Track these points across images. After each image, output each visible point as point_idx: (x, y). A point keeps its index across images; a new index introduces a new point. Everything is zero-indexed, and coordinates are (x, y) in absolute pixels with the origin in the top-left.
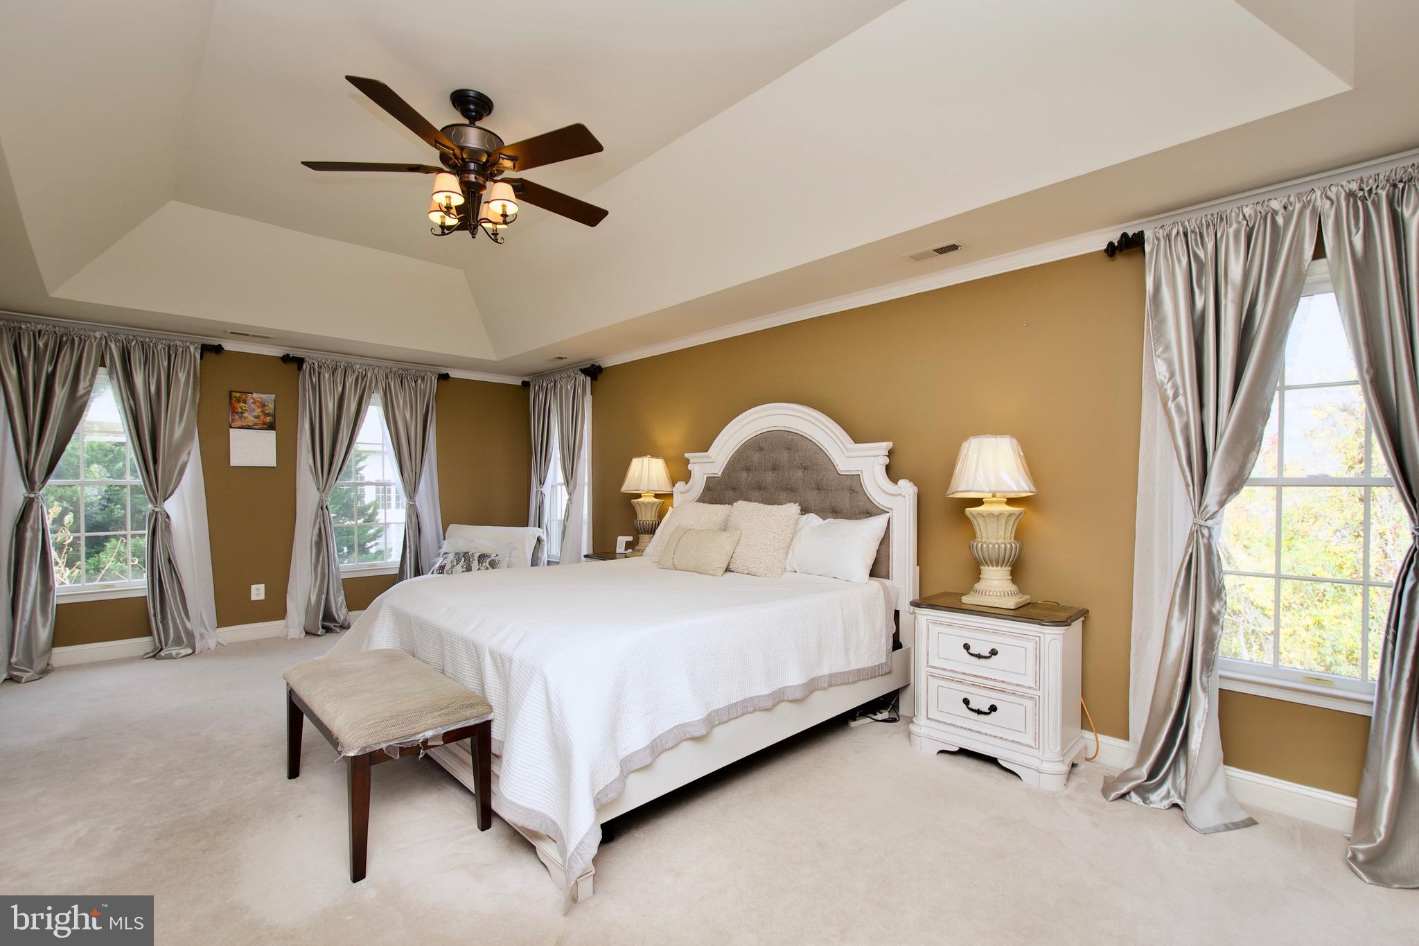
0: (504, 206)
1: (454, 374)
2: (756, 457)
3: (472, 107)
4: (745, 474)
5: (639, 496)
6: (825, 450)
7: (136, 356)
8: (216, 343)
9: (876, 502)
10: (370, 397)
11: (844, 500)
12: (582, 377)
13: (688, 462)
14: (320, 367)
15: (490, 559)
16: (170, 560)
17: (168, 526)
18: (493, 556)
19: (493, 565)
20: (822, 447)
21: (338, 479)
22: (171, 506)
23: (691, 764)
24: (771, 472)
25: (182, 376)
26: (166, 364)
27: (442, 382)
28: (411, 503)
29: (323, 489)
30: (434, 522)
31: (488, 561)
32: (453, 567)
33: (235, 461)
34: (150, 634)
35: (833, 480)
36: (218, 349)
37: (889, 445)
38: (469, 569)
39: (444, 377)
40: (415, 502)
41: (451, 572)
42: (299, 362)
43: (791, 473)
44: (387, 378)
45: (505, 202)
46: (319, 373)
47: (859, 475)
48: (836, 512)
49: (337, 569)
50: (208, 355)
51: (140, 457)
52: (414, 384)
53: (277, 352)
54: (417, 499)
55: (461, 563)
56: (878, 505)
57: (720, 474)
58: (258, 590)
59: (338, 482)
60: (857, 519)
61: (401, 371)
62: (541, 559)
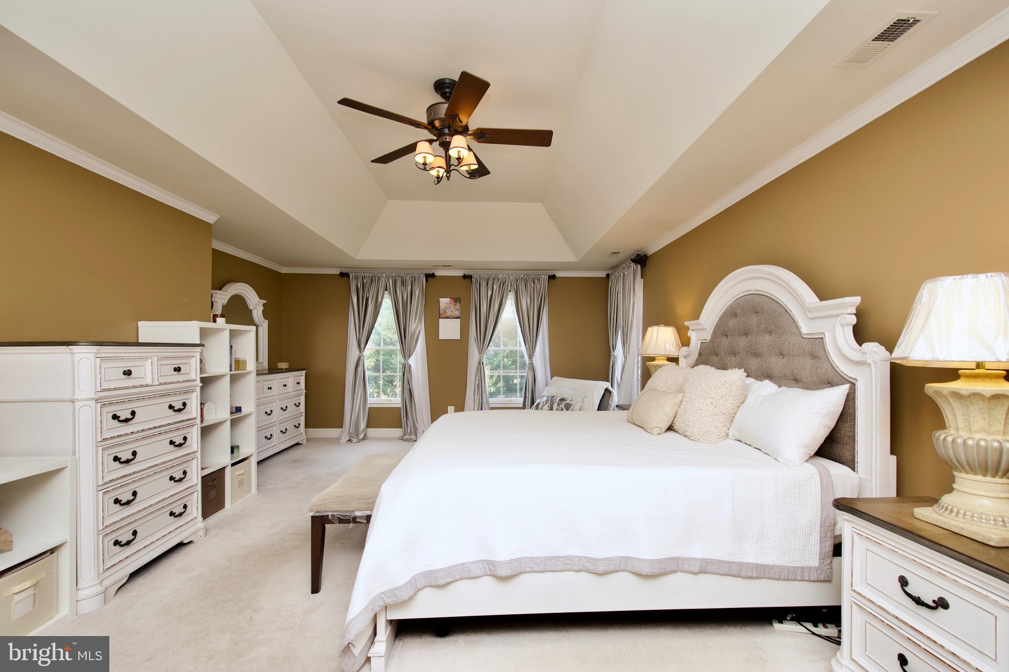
0: (459, 152)
1: (559, 274)
2: (732, 323)
3: (448, 90)
4: (724, 339)
5: (653, 359)
6: (789, 311)
7: (399, 284)
8: (432, 273)
9: (840, 370)
10: (507, 295)
11: (805, 366)
12: (633, 265)
13: (688, 328)
14: (480, 279)
15: (566, 402)
16: (410, 390)
17: (410, 371)
18: (568, 400)
19: (568, 407)
20: (787, 309)
21: (489, 346)
22: (412, 361)
23: (498, 599)
24: (745, 337)
25: (417, 293)
26: (410, 287)
27: (551, 281)
28: (531, 362)
29: (480, 353)
30: (544, 375)
31: (564, 403)
32: (544, 405)
33: (441, 337)
34: (401, 427)
35: (794, 344)
36: (433, 276)
37: (857, 300)
38: (551, 409)
39: (552, 277)
40: (532, 361)
41: (542, 409)
42: (470, 277)
43: (759, 338)
44: (517, 281)
45: (459, 149)
46: (480, 283)
47: (822, 338)
48: (795, 380)
49: (487, 401)
50: (429, 279)
51: (399, 335)
52: (533, 285)
53: (460, 273)
54: (534, 359)
55: (548, 404)
56: (842, 374)
57: (709, 339)
58: (451, 409)
59: (489, 348)
60: (817, 389)
61: (526, 277)
62: (611, 406)
